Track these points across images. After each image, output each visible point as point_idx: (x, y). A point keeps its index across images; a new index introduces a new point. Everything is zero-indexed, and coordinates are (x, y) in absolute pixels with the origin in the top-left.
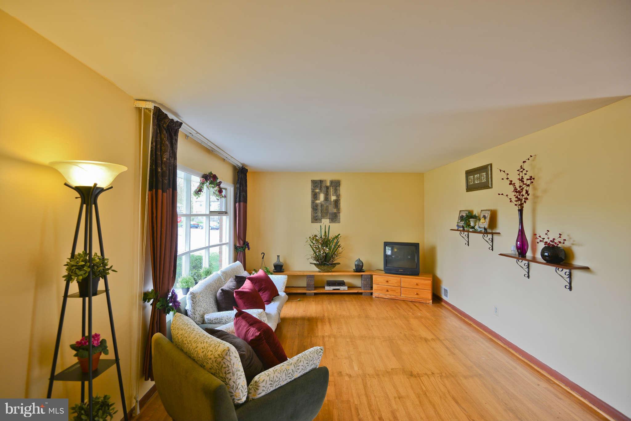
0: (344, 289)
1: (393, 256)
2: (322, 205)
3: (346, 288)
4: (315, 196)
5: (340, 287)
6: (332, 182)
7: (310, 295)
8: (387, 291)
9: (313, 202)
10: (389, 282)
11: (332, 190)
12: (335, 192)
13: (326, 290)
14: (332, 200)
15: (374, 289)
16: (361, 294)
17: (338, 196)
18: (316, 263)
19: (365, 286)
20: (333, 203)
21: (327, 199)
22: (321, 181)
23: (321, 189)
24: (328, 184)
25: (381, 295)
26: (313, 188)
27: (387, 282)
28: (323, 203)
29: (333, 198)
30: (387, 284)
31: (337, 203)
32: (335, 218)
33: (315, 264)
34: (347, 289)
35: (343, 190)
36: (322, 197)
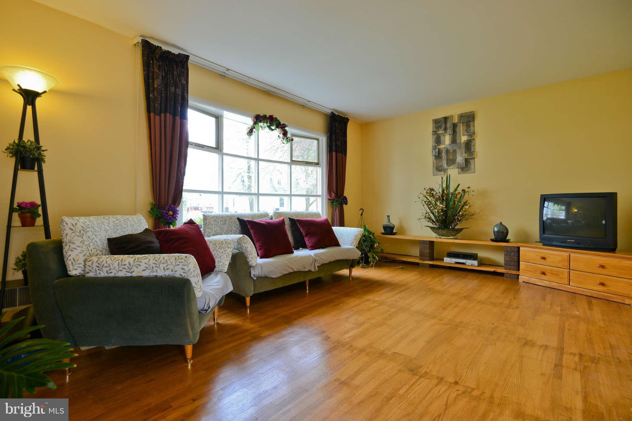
0: (471, 263)
1: (570, 221)
2: (447, 151)
3: (475, 263)
4: (438, 141)
5: (466, 260)
6: (461, 116)
7: (424, 266)
8: (544, 273)
9: (434, 148)
10: (548, 260)
11: (461, 128)
12: (467, 130)
13: (445, 261)
14: (463, 141)
15: (521, 269)
16: (502, 274)
17: (472, 135)
18: (433, 226)
19: (507, 264)
20: (463, 146)
21: (454, 141)
22: (446, 119)
23: (445, 129)
24: (456, 120)
25: (533, 280)
26: (435, 130)
27: (544, 258)
28: (449, 148)
29: (464, 138)
30: (543, 261)
31: (469, 146)
32: (466, 166)
33: (431, 228)
34: (477, 265)
35: (479, 125)
36: (447, 140)
